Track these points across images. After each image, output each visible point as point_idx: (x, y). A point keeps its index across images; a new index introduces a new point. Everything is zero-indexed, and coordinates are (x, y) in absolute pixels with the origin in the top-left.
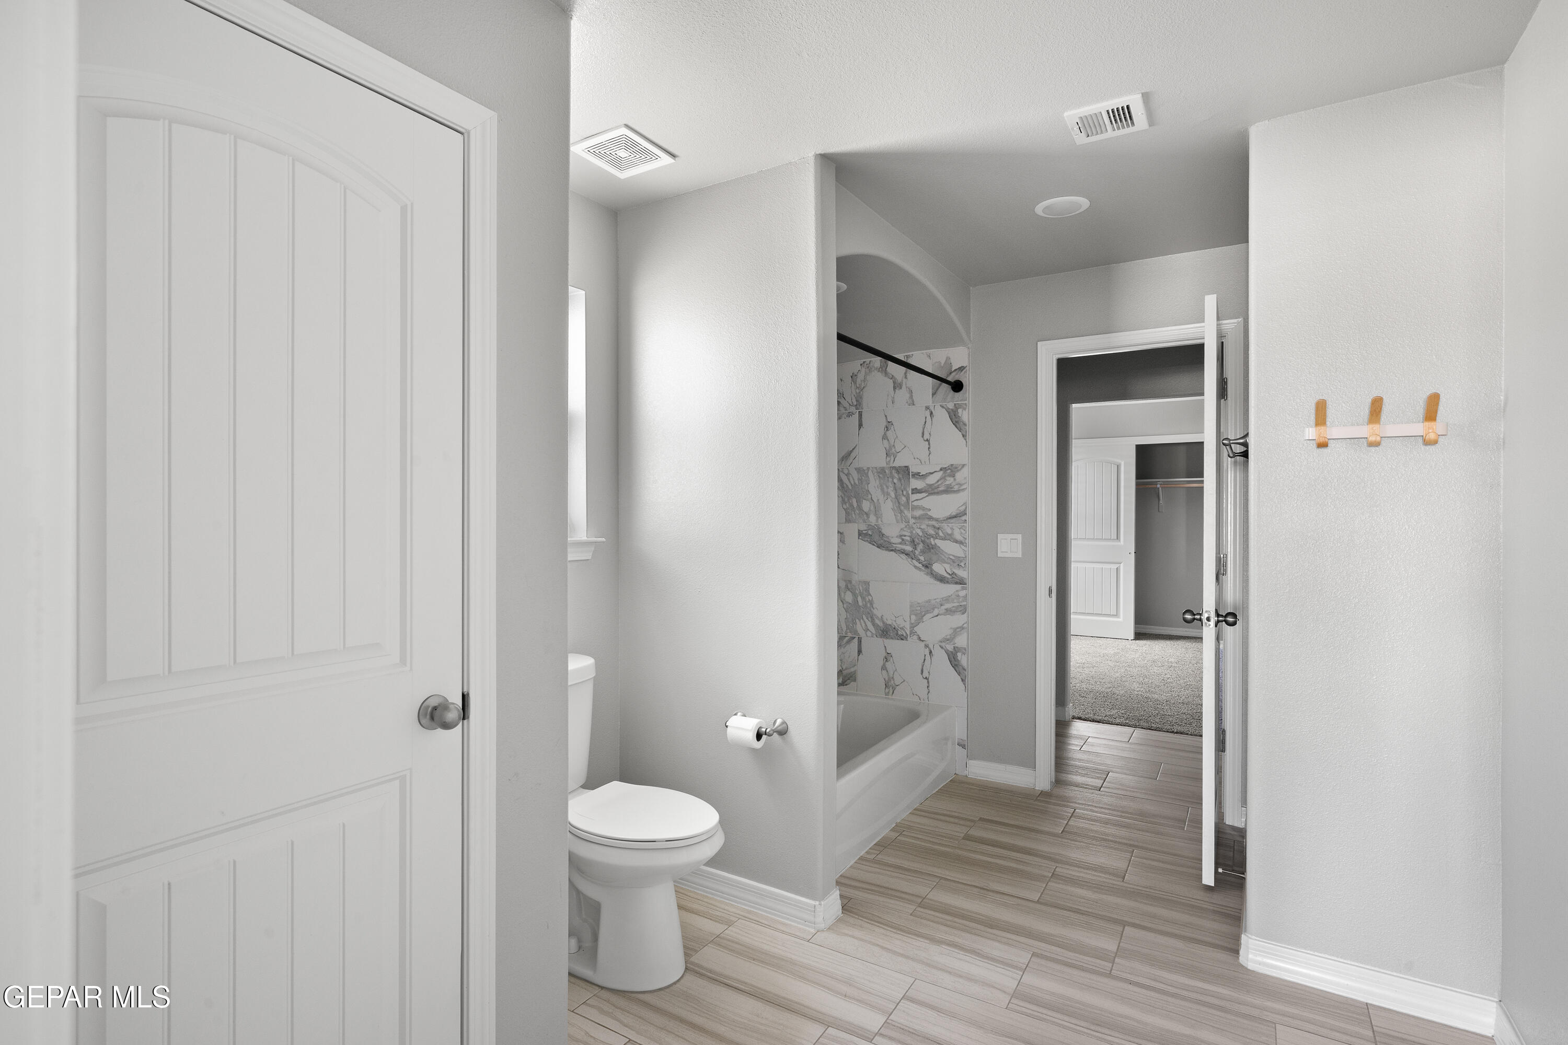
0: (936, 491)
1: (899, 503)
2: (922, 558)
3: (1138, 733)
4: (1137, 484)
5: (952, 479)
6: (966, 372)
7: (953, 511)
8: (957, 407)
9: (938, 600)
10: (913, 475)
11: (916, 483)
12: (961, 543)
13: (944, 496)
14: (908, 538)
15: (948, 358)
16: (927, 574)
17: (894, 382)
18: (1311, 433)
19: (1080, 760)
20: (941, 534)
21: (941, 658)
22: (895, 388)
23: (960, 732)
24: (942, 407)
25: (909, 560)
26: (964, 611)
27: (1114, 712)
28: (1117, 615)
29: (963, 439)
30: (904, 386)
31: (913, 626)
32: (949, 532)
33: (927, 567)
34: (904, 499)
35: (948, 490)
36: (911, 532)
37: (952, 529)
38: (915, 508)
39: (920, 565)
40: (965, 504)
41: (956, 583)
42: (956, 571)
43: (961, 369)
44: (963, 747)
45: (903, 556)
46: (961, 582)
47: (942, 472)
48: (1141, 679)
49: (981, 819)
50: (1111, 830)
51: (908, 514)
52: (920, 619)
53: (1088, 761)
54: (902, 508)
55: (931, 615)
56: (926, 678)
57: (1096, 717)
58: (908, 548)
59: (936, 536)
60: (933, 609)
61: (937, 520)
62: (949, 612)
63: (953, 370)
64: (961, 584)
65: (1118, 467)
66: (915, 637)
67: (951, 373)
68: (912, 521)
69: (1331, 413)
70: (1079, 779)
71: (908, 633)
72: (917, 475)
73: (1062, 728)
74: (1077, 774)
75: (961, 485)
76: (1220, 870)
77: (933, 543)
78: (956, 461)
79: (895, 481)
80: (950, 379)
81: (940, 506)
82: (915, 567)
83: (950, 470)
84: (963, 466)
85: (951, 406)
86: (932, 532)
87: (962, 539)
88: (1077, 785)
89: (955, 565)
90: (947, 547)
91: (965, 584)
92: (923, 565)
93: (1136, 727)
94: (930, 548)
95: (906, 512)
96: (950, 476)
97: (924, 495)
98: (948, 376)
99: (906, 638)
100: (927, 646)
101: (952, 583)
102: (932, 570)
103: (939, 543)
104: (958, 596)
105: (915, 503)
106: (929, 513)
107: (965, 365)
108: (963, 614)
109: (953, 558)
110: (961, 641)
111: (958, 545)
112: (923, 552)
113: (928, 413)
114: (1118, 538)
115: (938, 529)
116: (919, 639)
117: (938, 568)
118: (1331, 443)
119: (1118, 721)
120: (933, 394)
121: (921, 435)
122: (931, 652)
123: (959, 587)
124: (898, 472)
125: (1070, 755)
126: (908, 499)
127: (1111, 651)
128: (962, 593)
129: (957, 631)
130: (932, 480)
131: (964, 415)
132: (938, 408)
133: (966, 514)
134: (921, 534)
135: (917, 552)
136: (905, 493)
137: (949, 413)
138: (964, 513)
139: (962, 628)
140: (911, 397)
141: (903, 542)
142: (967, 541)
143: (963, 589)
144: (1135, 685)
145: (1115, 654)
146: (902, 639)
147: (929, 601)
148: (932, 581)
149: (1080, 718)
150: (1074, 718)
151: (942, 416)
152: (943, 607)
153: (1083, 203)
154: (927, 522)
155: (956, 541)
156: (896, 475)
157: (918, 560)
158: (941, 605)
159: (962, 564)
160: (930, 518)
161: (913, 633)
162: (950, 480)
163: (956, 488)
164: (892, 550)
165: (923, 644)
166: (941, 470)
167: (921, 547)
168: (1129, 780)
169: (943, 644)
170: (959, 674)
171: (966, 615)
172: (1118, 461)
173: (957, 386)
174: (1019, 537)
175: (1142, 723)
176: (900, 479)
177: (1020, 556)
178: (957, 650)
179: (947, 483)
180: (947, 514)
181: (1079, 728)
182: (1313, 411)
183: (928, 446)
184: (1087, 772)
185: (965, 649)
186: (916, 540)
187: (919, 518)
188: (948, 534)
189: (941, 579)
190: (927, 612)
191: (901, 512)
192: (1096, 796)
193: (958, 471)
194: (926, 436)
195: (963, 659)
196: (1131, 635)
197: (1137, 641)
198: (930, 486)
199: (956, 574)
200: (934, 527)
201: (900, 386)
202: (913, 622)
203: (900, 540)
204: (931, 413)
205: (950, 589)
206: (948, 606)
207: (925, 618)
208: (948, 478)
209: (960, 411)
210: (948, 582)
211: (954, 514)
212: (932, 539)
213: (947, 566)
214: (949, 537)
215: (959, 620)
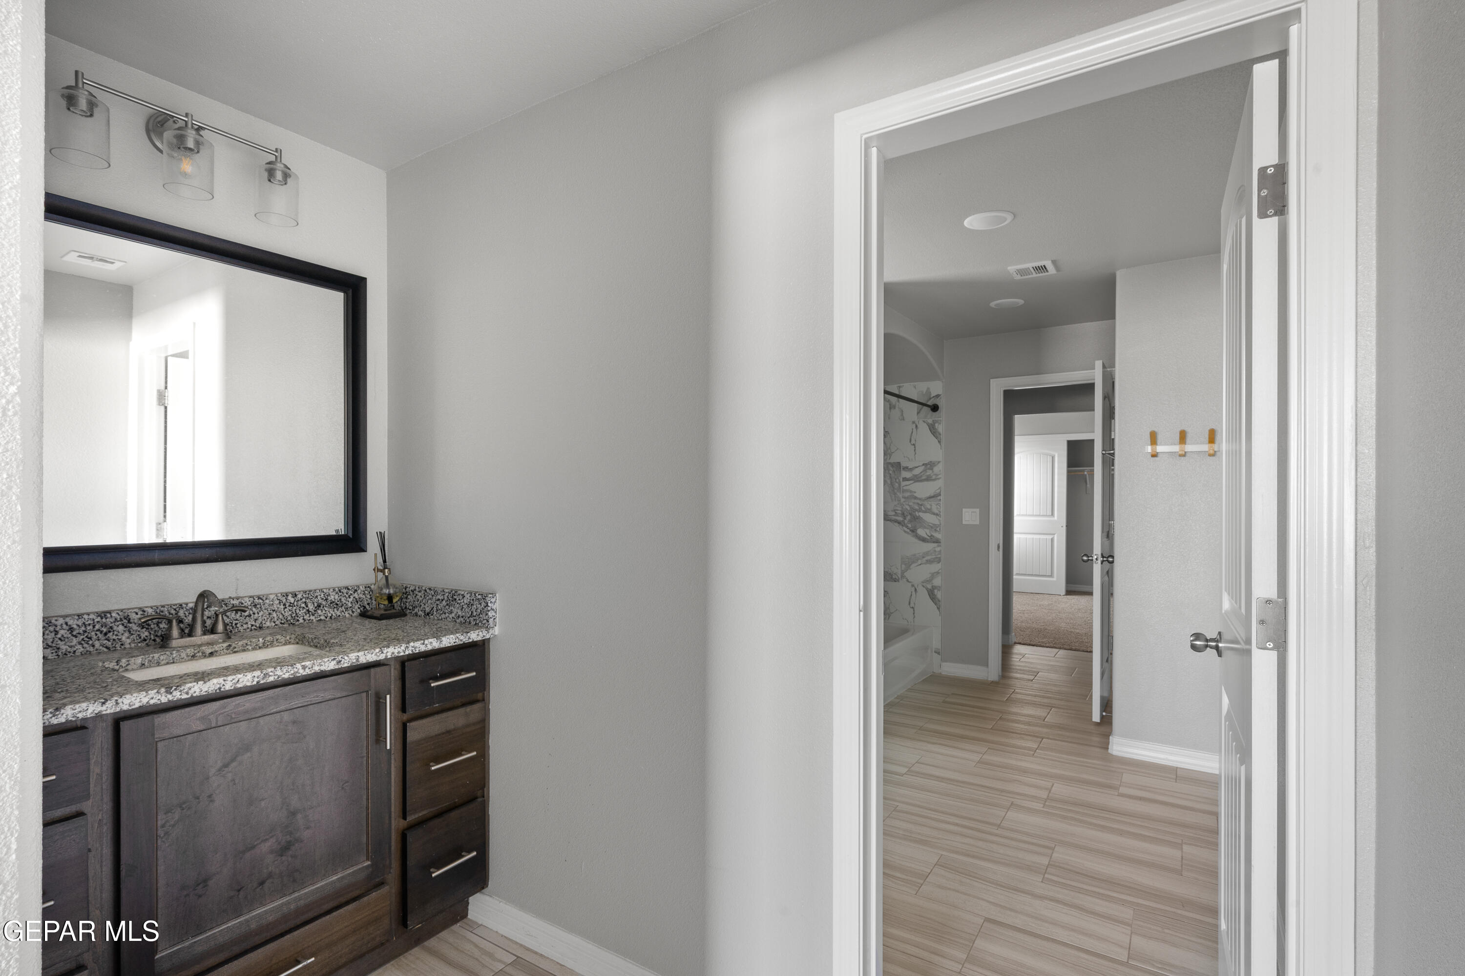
0: (920, 479)
1: (893, 488)
2: (910, 526)
3: (1062, 652)
4: (1068, 472)
5: (931, 471)
6: (941, 398)
7: (931, 492)
8: (934, 422)
9: (921, 554)
10: (903, 469)
11: (907, 474)
12: (937, 515)
13: (926, 483)
14: (900, 512)
15: (928, 389)
16: (913, 536)
17: (890, 405)
18: (1149, 449)
19: (1019, 666)
20: (923, 509)
21: (923, 594)
22: (890, 408)
23: (936, 643)
24: (924, 422)
25: (901, 527)
26: (939, 560)
27: (1044, 640)
28: (1051, 576)
29: (938, 444)
30: (897, 408)
31: (903, 572)
32: (929, 507)
33: (913, 531)
34: (897, 484)
35: (928, 479)
36: (902, 508)
37: (931, 505)
38: (904, 491)
39: (908, 530)
40: (940, 488)
41: (934, 542)
42: (934, 534)
43: (938, 396)
44: (939, 653)
45: (896, 524)
46: (937, 541)
47: (924, 466)
48: (1068, 621)
49: (953, 694)
50: (1038, 699)
51: (900, 495)
52: (908, 567)
53: (1025, 666)
54: (896, 491)
55: (916, 564)
56: (912, 608)
57: (1032, 643)
58: (900, 519)
59: (920, 511)
60: (917, 560)
61: (920, 499)
62: (929, 562)
63: (932, 396)
64: (937, 543)
65: (1053, 458)
66: (905, 580)
67: (930, 399)
68: (903, 500)
69: (1160, 438)
70: (1018, 675)
71: (900, 576)
72: (906, 469)
73: (1006, 650)
74: (1016, 672)
75: (937, 475)
76: (1104, 714)
77: (917, 515)
78: (934, 459)
79: (891, 472)
80: (929, 403)
81: (922, 490)
82: (905, 532)
83: (930, 465)
84: (939, 462)
85: (930, 421)
86: (917, 507)
87: (938, 512)
88: (1017, 678)
89: (933, 530)
90: (928, 518)
91: (940, 543)
92: (910, 530)
93: (1060, 648)
94: (915, 519)
95: (898, 494)
96: (929, 469)
97: (912, 482)
98: (928, 401)
99: (898, 581)
100: (913, 586)
101: (931, 542)
102: (916, 533)
103: (921, 514)
104: (935, 551)
105: (905, 488)
106: (915, 495)
107: (940, 394)
108: (939, 563)
109: (932, 525)
110: (937, 582)
111: (935, 516)
112: (910, 521)
113: (914, 426)
114: (1053, 514)
115: (921, 505)
116: (908, 581)
117: (921, 532)
118: (1160, 455)
119: (1047, 645)
120: (918, 413)
121: (909, 441)
122: (916, 590)
123: (935, 545)
124: (892, 466)
125: (1012, 663)
126: (900, 485)
127: (1046, 603)
128: (938, 549)
129: (934, 575)
130: (917, 472)
131: (940, 428)
132: (921, 422)
133: (940, 495)
134: (909, 509)
135: (906, 522)
136: (897, 480)
137: (929, 426)
138: (939, 495)
139: (938, 573)
140: (902, 415)
141: (896, 514)
142: (941, 514)
143: (939, 546)
144: (1063, 625)
145: (1048, 605)
146: (895, 581)
147: (914, 555)
148: (916, 541)
149: (1020, 643)
150: (1015, 643)
151: (924, 429)
152: (924, 559)
153: (1021, 302)
154: (913, 501)
155: (934, 514)
156: (891, 468)
157: (907, 527)
158: (923, 557)
159: (938, 529)
160: (916, 498)
161: (903, 576)
162: (929, 472)
163: (934, 477)
164: (888, 520)
165: (910, 584)
166: (923, 465)
167: (909, 517)
168: (1053, 676)
169: (924, 584)
170: (936, 604)
171: (941, 563)
172: (1052, 453)
173: (935, 408)
174: (978, 510)
175: (1065, 646)
176: (894, 471)
177: (978, 523)
178: (934, 588)
179: (928, 474)
180: (928, 495)
181: (1019, 649)
182: (1149, 436)
183: (914, 449)
184: (1024, 672)
185: (940, 587)
186: (905, 513)
187: (908, 498)
188: (928, 509)
189: (924, 540)
190: (913, 562)
191: (895, 494)
192: (1030, 684)
193: (935, 466)
194: (913, 442)
195: (939, 594)
196: (1063, 592)
197: (1068, 596)
198: (916, 476)
199: (933, 536)
200: (918, 504)
201: (894, 407)
202: (903, 569)
203: (894, 513)
204: (916, 426)
205: (930, 546)
206: (928, 558)
207: (911, 567)
208: (928, 471)
209: (936, 425)
210: (928, 542)
211: (932, 495)
212: (917, 513)
213: (928, 531)
214: (929, 511)
215: (935, 567)
